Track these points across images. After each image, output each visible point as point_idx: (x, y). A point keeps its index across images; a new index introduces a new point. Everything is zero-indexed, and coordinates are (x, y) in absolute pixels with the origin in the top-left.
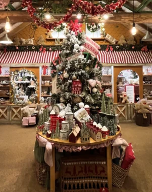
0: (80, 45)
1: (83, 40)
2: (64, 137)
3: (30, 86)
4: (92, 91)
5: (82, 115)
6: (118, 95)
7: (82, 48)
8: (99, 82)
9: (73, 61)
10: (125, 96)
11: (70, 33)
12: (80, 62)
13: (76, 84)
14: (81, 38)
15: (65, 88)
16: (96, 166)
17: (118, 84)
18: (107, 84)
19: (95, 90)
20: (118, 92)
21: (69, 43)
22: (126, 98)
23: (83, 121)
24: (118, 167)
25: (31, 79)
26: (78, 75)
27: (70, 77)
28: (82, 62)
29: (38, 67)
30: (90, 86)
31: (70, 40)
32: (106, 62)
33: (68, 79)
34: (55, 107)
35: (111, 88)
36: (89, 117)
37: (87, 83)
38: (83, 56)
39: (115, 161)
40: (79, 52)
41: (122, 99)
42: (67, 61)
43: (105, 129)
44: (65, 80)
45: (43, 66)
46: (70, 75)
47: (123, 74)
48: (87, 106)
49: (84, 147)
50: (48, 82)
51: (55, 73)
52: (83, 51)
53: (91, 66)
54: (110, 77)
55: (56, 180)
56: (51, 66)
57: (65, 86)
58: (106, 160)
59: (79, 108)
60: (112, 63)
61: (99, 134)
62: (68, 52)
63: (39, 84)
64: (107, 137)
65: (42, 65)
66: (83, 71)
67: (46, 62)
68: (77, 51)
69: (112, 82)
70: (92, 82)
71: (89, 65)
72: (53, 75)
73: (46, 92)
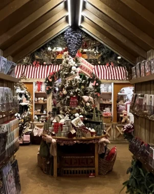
0: (77, 67)
1: (79, 62)
2: (64, 135)
3: (23, 104)
4: (85, 105)
5: (77, 122)
6: (118, 115)
7: (79, 70)
8: (91, 98)
9: (70, 81)
10: (125, 115)
11: (68, 57)
12: (76, 82)
13: (73, 99)
14: (78, 61)
15: (64, 102)
16: (87, 159)
17: (118, 102)
18: (107, 102)
19: (88, 104)
20: (117, 110)
21: (68, 65)
22: (126, 117)
23: (78, 126)
24: (104, 161)
25: (23, 96)
26: (75, 92)
27: (68, 94)
28: (78, 81)
29: (32, 83)
30: (84, 101)
31: (69, 63)
32: (105, 78)
33: (67, 95)
34: (56, 117)
35: (111, 107)
36: (82, 123)
37: (82, 99)
38: (79, 77)
39: (101, 156)
40: (76, 73)
41: (122, 118)
42: (66, 81)
43: (93, 130)
44: (64, 96)
45: (38, 82)
46: (68, 92)
47: (125, 92)
48: (81, 116)
49: (78, 141)
50: (42, 99)
51: (50, 89)
52: (79, 72)
53: (86, 85)
54: (110, 94)
55: (58, 169)
56: (45, 82)
57: (64, 101)
58: (94, 155)
59: (75, 117)
60: (112, 79)
61: (89, 133)
62: (67, 73)
63: (33, 101)
64: (94, 136)
65: (36, 81)
66: (79, 89)
67: (40, 77)
68: (74, 72)
69: (112, 101)
70: (86, 98)
71: (84, 84)
72: (48, 92)
73: (40, 110)
